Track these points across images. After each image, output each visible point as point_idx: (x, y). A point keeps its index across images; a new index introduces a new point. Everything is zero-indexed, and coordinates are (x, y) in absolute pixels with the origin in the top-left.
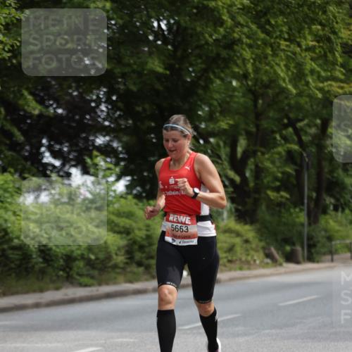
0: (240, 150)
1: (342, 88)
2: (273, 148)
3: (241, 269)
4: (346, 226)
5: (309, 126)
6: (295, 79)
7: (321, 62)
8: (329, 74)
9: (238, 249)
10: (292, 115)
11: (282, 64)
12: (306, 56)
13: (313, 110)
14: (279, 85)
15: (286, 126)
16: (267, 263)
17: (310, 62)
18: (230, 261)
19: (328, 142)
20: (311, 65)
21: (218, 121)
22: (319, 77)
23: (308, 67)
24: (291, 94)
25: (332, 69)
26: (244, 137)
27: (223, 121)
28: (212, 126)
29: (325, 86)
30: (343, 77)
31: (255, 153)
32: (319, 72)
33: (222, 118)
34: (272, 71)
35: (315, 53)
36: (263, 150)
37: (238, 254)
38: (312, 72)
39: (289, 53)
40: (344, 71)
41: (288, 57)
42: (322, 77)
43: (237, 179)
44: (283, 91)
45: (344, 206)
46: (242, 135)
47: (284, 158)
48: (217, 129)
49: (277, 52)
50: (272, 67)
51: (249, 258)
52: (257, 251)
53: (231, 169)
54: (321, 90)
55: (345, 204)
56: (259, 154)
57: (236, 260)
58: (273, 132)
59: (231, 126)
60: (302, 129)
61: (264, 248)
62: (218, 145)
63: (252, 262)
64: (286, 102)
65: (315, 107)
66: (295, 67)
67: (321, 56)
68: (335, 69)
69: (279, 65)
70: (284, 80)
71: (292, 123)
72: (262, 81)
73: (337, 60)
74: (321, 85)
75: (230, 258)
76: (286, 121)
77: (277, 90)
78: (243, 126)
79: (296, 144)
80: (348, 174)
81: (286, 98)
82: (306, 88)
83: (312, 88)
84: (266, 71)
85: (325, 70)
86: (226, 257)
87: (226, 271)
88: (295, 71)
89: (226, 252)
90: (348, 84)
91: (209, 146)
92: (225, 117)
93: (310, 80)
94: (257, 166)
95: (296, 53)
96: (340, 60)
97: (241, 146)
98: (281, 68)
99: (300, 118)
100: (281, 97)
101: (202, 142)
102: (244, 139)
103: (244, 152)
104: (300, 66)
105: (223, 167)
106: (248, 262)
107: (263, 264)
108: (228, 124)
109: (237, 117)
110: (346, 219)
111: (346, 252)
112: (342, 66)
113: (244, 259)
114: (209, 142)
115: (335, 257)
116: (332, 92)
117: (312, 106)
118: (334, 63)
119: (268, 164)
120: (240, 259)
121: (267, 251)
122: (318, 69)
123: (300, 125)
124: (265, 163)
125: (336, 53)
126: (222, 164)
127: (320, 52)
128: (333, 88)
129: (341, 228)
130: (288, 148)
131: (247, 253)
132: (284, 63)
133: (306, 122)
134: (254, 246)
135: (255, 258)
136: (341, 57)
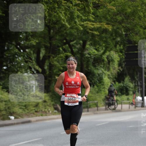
0: (41, 55)
1: (93, 25)
2: (58, 55)
3: (42, 115)
4: (95, 94)
5: (77, 44)
6: (69, 20)
7: (82, 12)
8: (87, 18)
9: (40, 105)
10: (68, 38)
11: (63, 12)
12: (75, 9)
13: (78, 36)
14: (61, 23)
15: (65, 44)
16: (55, 113)
17: (77, 11)
18: (36, 112)
19: (86, 52)
20: (78, 13)
21: (30, 40)
22: (81, 19)
23: (76, 14)
24: (68, 28)
25: (88, 16)
26: (44, 49)
27: (33, 41)
28: (27, 43)
29: (84, 24)
30: (93, 20)
31: (49, 57)
32: (81, 17)
33: (32, 39)
34: (58, 16)
35: (80, 7)
36: (53, 55)
37: (41, 108)
38: (78, 16)
39: (66, 7)
40: (94, 17)
41: (66, 9)
42: (83, 19)
43: (40, 70)
44: (63, 26)
45: (94, 84)
46: (42, 47)
47: (64, 60)
48: (30, 44)
49: (60, 6)
50: (58, 14)
51: (46, 110)
52: (50, 106)
53: (37, 65)
54: (82, 26)
55: (95, 83)
56: (51, 57)
57: (40, 111)
58: (59, 47)
59: (37, 43)
60: (73, 46)
61: (53, 105)
62: (30, 53)
63: (48, 112)
64: (65, 31)
65: (79, 34)
66: (69, 14)
67: (82, 9)
68: (90, 16)
69: (61, 13)
70: (64, 20)
71: (68, 42)
72: (53, 20)
73: (90, 11)
74: (82, 23)
75: (36, 110)
76: (65, 41)
77: (60, 26)
78: (43, 43)
79: (70, 53)
80: (96, 68)
81: (65, 29)
82: (75, 24)
83: (78, 25)
84: (55, 16)
85: (85, 16)
86: (34, 110)
87: (34, 116)
88: (69, 16)
89: (34, 107)
90: (96, 23)
91: (26, 53)
92: (34, 39)
93: (77, 21)
94: (50, 64)
95: (70, 7)
96: (92, 11)
97: (42, 54)
98: (62, 14)
99: (72, 40)
100: (62, 29)
101: (22, 51)
102: (44, 50)
103: (44, 57)
104: (72, 14)
105: (33, 64)
106: (45, 112)
107: (53, 113)
108: (35, 42)
109: (40, 39)
110: (95, 91)
111: (95, 107)
112: (93, 14)
113: (43, 110)
114: (26, 51)
115: (89, 109)
116: (88, 27)
117: (78, 34)
118: (89, 12)
119: (56, 63)
120: (42, 110)
121: (55, 107)
122: (81, 15)
123: (72, 43)
124: (55, 62)
125: (90, 7)
126: (32, 62)
127: (82, 6)
128: (88, 25)
129: (93, 95)
130: (66, 54)
131: (45, 107)
132: (64, 12)
133: (75, 42)
134: (48, 104)
135: (49, 110)
136: (92, 9)
